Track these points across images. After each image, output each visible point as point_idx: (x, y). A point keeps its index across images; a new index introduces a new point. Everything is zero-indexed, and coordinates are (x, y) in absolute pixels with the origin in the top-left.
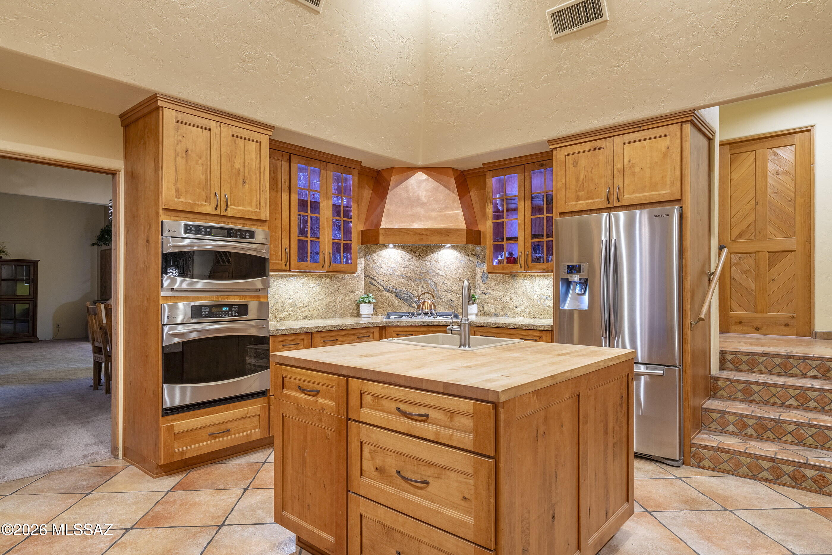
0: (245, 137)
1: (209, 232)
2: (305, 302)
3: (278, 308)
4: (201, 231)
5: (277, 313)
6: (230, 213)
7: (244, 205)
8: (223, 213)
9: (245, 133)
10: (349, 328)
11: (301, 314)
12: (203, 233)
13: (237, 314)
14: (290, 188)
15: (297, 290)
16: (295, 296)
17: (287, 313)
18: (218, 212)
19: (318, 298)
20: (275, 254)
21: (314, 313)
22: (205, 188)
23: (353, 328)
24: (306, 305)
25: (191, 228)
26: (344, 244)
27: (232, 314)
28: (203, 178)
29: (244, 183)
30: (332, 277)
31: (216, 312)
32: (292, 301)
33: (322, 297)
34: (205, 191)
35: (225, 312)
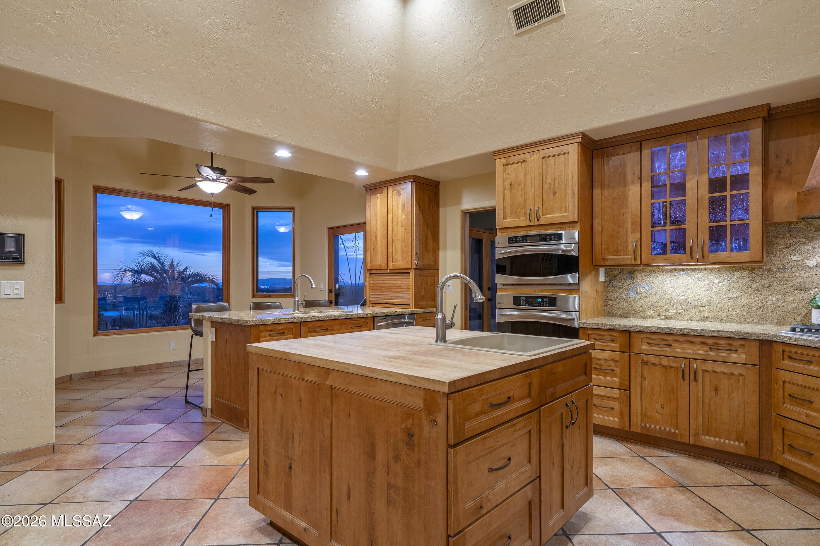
0: (554, 154)
1: (525, 240)
2: (705, 300)
3: (662, 305)
4: (519, 240)
5: (661, 310)
6: (542, 221)
7: (554, 212)
8: (537, 223)
9: (554, 151)
10: (686, 333)
11: (697, 314)
12: (521, 241)
13: (547, 305)
14: (640, 178)
15: (691, 286)
16: (687, 293)
17: (675, 311)
18: (532, 224)
19: (727, 296)
20: (623, 249)
21: (719, 314)
22: (523, 207)
23: (694, 335)
24: (705, 304)
25: (513, 239)
26: (731, 225)
27: (543, 304)
28: (522, 200)
29: (555, 193)
30: (756, 270)
31: (531, 302)
32: (683, 298)
33: (735, 295)
34: (523, 209)
35: (538, 302)
